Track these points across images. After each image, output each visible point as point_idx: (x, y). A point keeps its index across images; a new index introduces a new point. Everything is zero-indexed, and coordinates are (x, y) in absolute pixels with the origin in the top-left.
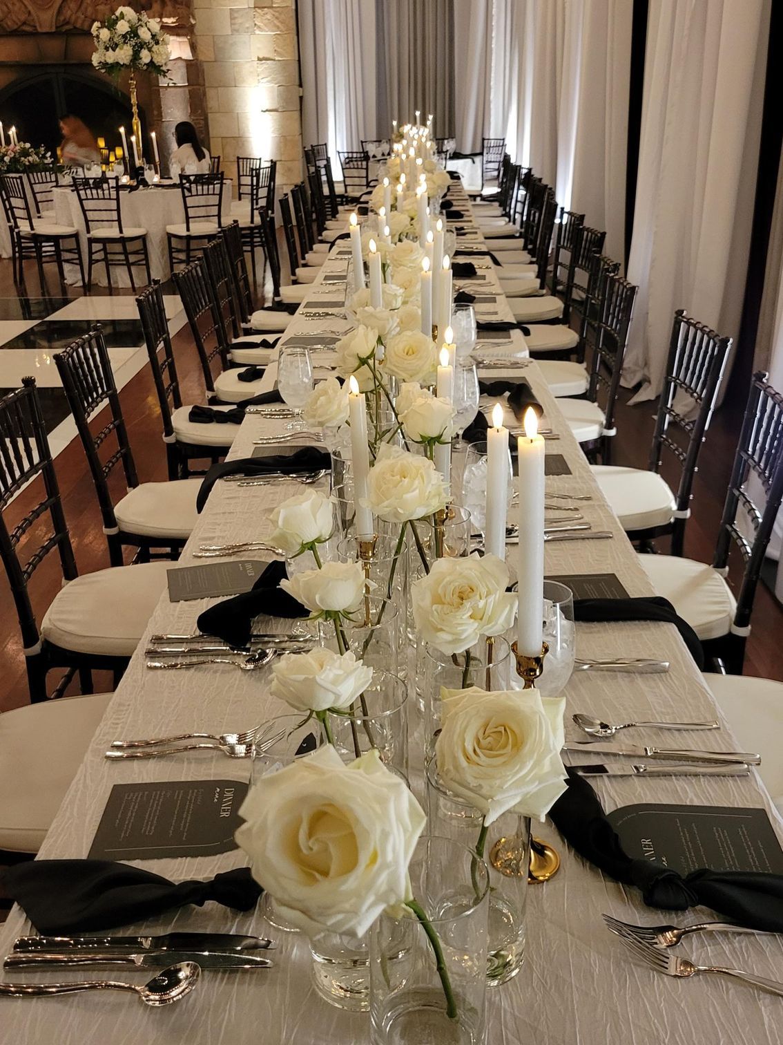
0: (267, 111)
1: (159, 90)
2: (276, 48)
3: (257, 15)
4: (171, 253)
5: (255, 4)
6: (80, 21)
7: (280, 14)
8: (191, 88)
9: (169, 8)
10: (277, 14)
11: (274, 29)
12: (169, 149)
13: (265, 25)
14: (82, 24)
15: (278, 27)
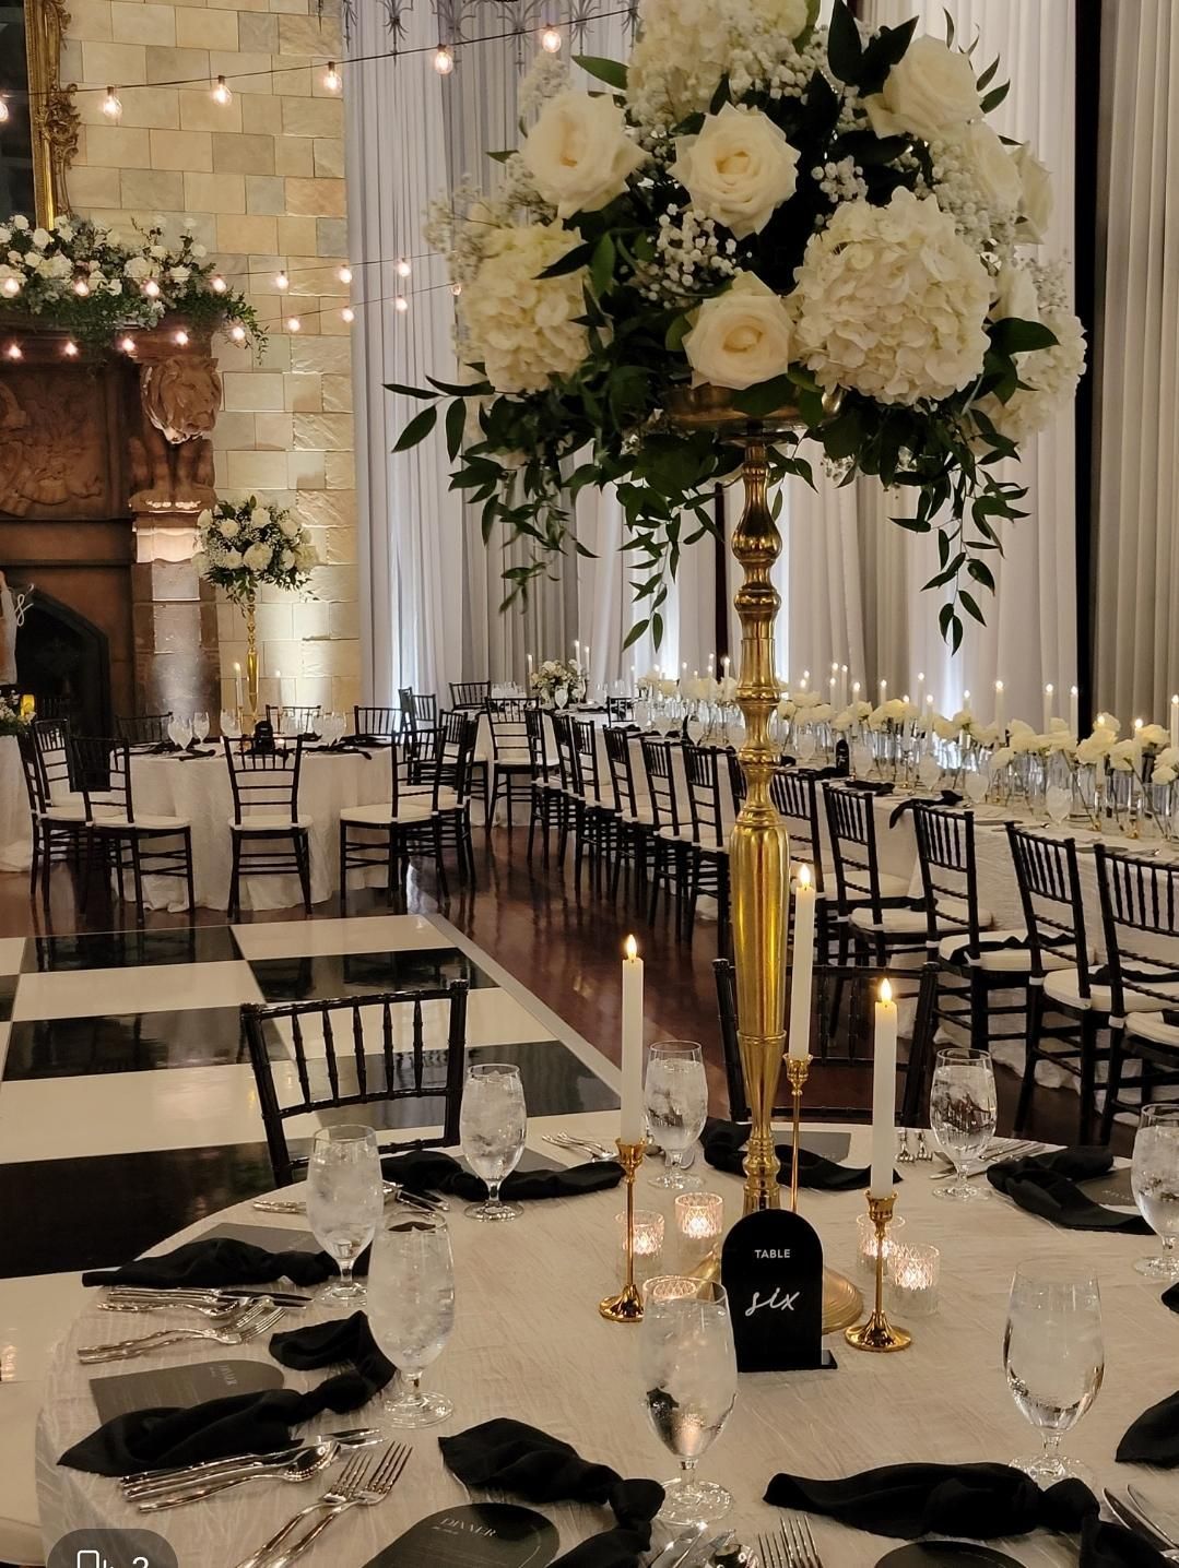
0: (313, 639)
1: (152, 608)
2: (329, 548)
3: (301, 500)
4: (344, 851)
5: (298, 485)
6: (11, 502)
7: (338, 500)
8: (203, 604)
9: (185, 488)
10: (332, 500)
11: (330, 521)
12: (162, 697)
13: (315, 515)
14: (15, 508)
15: (335, 519)
